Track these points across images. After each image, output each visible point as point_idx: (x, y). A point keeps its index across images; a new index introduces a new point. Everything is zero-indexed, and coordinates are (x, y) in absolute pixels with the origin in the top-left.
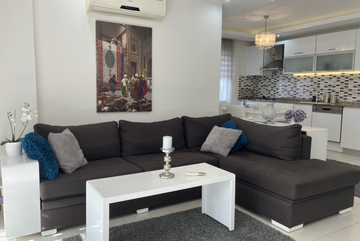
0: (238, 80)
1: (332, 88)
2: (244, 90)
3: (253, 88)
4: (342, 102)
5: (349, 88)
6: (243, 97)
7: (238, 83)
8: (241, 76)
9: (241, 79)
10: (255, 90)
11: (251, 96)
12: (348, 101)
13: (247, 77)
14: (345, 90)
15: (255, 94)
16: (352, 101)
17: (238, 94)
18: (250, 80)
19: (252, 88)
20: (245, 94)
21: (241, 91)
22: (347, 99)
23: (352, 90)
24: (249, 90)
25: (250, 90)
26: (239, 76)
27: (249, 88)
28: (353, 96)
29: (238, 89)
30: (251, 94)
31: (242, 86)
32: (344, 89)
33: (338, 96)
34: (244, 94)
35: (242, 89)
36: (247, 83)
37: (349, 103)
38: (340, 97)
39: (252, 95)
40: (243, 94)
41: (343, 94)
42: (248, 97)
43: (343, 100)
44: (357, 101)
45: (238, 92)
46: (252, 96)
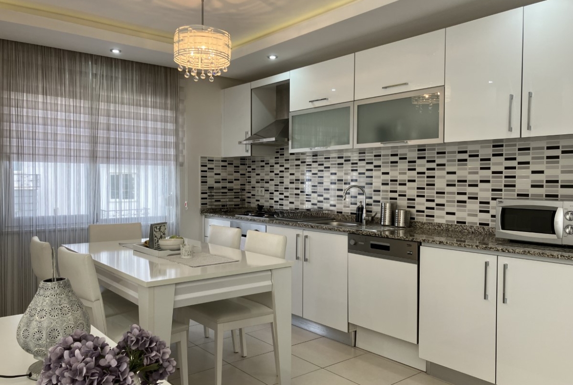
0: (200, 168)
1: (400, 188)
2: (215, 191)
3: (239, 187)
4: (423, 224)
5: (437, 189)
6: (213, 207)
7: (200, 174)
8: (206, 158)
9: (207, 165)
10: (245, 190)
11: (235, 205)
12: (436, 220)
13: (222, 161)
14: (427, 192)
15: (245, 200)
16: (447, 221)
17: (200, 201)
18: (231, 169)
19: (236, 185)
20: (220, 201)
21: (209, 194)
22: (433, 216)
23: (443, 193)
24: (229, 190)
25: (231, 190)
26: (202, 157)
27: (229, 185)
28: (448, 209)
29: (199, 187)
30: (234, 200)
31: (211, 182)
32: (425, 191)
33: (414, 207)
34: (216, 201)
35: (211, 188)
36: (224, 175)
37: (439, 225)
38: (418, 211)
39: (239, 203)
40: (214, 200)
41: (423, 204)
42: (228, 206)
43: (425, 218)
44: (458, 222)
45: (200, 196)
46: (238, 205)
